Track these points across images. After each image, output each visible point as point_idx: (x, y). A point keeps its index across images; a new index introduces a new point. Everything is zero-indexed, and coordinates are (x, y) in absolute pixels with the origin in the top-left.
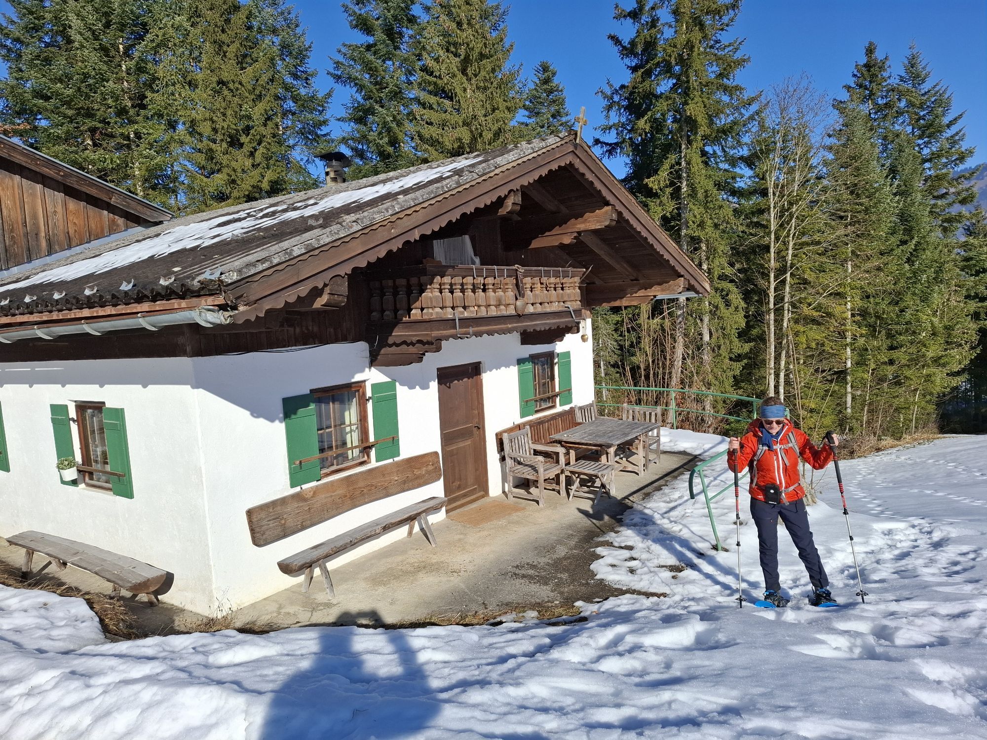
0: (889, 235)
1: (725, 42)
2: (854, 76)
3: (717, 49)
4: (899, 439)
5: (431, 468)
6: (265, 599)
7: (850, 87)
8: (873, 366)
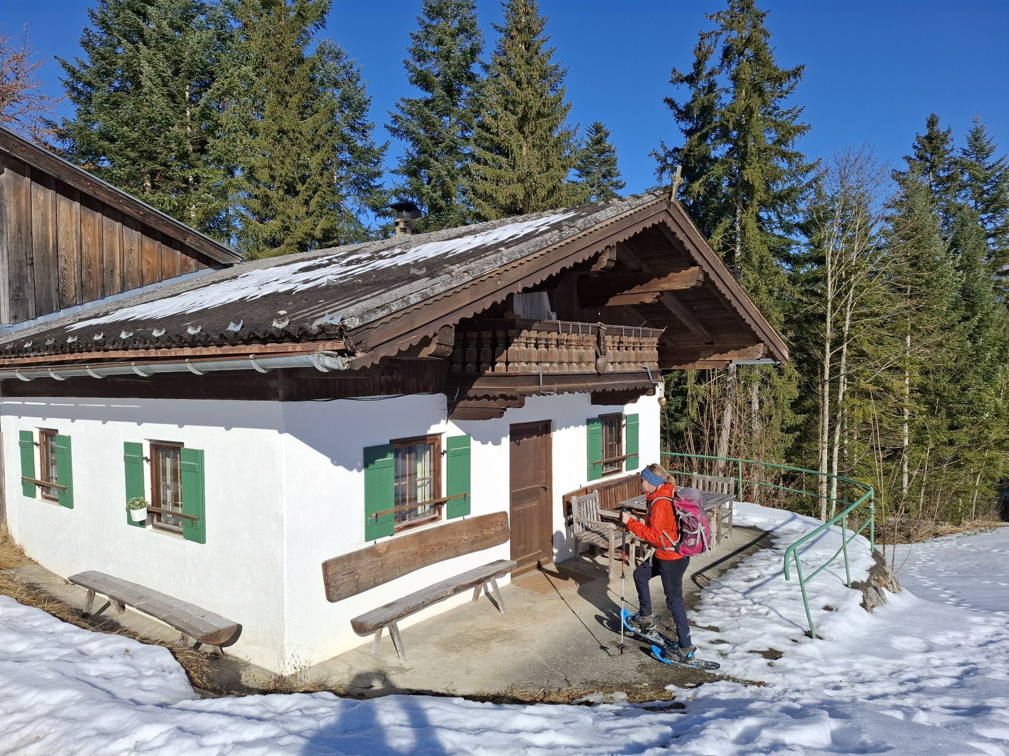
0: (950, 311)
1: (783, 109)
2: (915, 147)
3: (775, 115)
4: (959, 524)
5: (499, 528)
6: (334, 658)
7: (911, 158)
8: (932, 446)
